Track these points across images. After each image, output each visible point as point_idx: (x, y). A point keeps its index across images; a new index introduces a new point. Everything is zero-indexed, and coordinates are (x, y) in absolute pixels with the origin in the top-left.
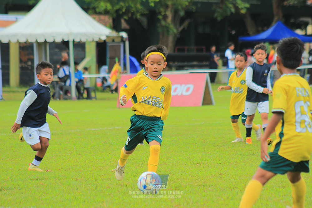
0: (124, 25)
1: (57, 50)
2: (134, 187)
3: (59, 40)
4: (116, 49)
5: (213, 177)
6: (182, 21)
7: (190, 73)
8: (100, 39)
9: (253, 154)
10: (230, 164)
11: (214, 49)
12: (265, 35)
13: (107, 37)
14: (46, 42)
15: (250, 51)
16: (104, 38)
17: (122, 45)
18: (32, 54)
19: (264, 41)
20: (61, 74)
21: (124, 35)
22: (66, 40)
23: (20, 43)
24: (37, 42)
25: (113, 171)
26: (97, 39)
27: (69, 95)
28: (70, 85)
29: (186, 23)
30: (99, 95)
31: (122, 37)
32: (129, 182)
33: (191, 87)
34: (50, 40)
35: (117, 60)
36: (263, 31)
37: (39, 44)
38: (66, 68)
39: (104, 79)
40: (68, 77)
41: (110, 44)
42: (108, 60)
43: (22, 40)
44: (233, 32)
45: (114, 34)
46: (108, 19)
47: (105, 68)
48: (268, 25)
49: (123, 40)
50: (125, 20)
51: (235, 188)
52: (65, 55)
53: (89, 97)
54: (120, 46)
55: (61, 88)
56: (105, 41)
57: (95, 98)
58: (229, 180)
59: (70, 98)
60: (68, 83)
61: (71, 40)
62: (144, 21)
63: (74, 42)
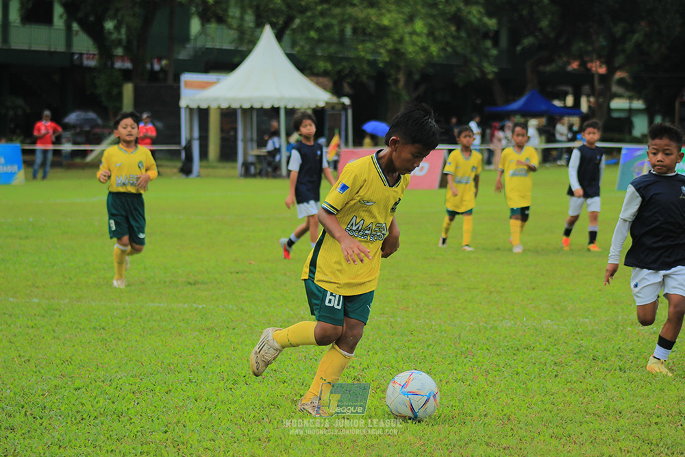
0: (347, 89)
1: (265, 118)
3: (267, 106)
4: (336, 119)
6: (417, 85)
8: (317, 106)
11: (454, 120)
12: (516, 105)
13: (327, 103)
14: (252, 108)
15: (498, 125)
16: (322, 104)
17: (343, 114)
18: (235, 121)
19: (515, 113)
20: (270, 147)
21: (346, 101)
22: (276, 106)
23: (222, 109)
24: (241, 108)
26: (313, 106)
27: (278, 173)
28: (280, 161)
29: (422, 89)
31: (343, 104)
33: (426, 165)
34: (257, 106)
35: (337, 131)
36: (514, 100)
37: (245, 111)
38: (276, 139)
40: (277, 151)
41: (329, 112)
42: (326, 132)
43: (224, 105)
44: (478, 102)
45: (334, 100)
46: (327, 81)
48: (519, 94)
49: (344, 107)
50: (348, 83)
52: (274, 124)
54: (340, 114)
55: (269, 164)
56: (323, 108)
59: (280, 176)
60: (277, 158)
61: (282, 105)
62: (371, 85)
63: (286, 108)
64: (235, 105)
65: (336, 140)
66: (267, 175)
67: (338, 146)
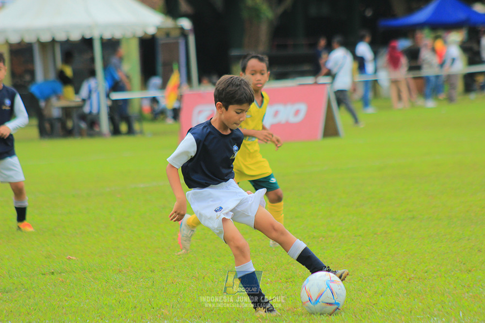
0: (184, 6)
2: (217, 280)
3: (75, 36)
4: (172, 48)
5: (349, 258)
7: (301, 85)
8: (146, 33)
9: (413, 218)
10: (376, 236)
12: (423, 15)
13: (159, 29)
14: (54, 41)
16: (151, 31)
17: (182, 42)
18: (31, 60)
19: (422, 25)
21: (186, 23)
22: (88, 36)
23: (10, 45)
24: (39, 42)
25: (179, 255)
26: (140, 34)
27: (97, 129)
30: (148, 127)
31: (182, 29)
32: (208, 273)
33: (303, 108)
34: (61, 37)
35: (175, 67)
36: (419, 9)
37: (43, 46)
39: (154, 100)
41: (162, 40)
42: (160, 69)
43: (15, 39)
47: (156, 81)
49: (183, 33)
51: (387, 275)
53: (131, 131)
54: (178, 43)
56: (154, 36)
57: (142, 132)
58: (376, 262)
59: (100, 134)
61: (96, 34)
63: (102, 39)
64: (29, 38)
65: (175, 79)
66: (80, 134)
67: (179, 86)
